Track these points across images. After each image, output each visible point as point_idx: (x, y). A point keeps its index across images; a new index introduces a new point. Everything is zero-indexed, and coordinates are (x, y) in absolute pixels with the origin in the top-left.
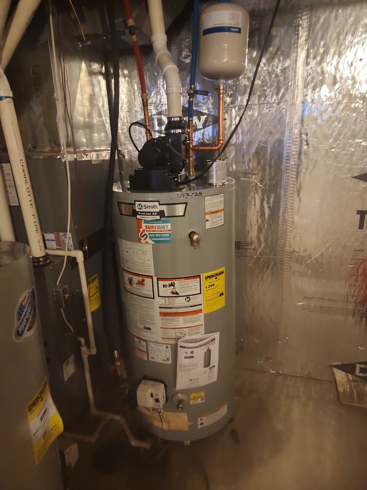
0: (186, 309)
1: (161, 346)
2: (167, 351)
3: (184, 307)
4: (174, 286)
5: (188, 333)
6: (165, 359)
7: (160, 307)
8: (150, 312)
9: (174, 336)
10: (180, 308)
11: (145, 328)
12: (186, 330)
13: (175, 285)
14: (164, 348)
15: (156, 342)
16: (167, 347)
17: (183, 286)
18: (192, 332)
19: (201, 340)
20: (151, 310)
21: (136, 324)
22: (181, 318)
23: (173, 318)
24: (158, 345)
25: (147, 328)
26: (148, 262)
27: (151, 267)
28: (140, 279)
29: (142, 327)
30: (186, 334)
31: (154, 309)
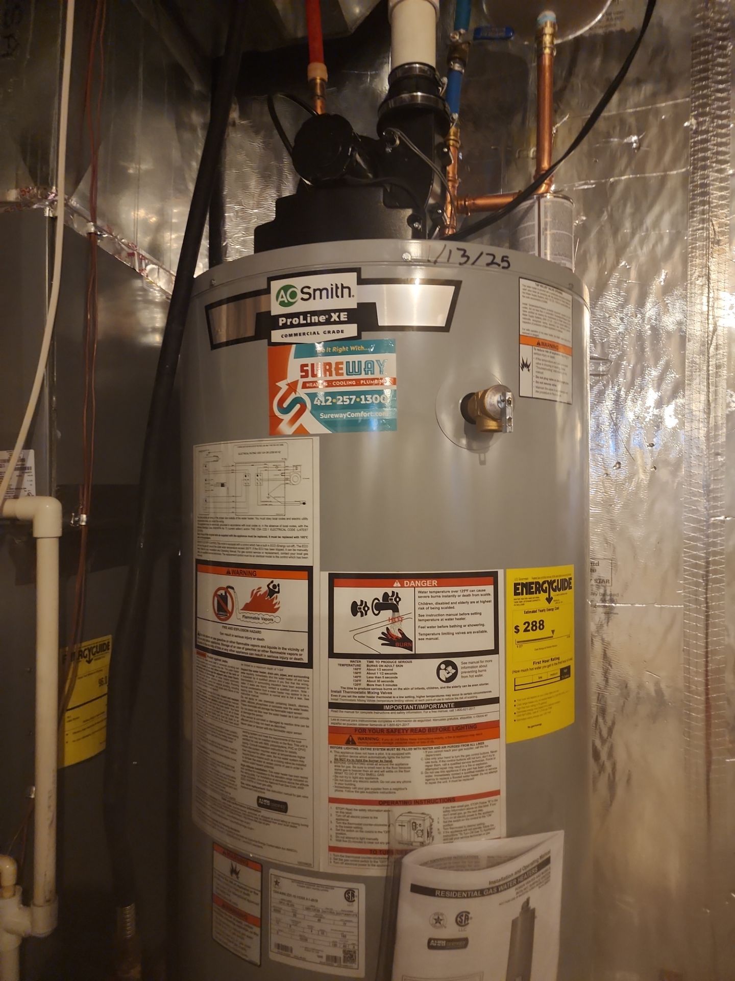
0: (438, 714)
1: (327, 888)
2: (349, 913)
3: (429, 707)
4: (395, 609)
5: (441, 826)
6: (339, 953)
7: (332, 706)
8: (288, 728)
9: (382, 841)
10: (416, 707)
11: (263, 803)
12: (436, 811)
13: (400, 606)
14: (334, 898)
15: (305, 871)
16: (350, 896)
17: (430, 612)
18: (456, 825)
19: (495, 861)
20: (294, 721)
21: (227, 789)
22: (417, 757)
23: (385, 752)
24: (310, 885)
25: (272, 801)
26: (301, 511)
27: (310, 528)
28: (261, 584)
29: (249, 798)
30: (435, 833)
31: (305, 714)
